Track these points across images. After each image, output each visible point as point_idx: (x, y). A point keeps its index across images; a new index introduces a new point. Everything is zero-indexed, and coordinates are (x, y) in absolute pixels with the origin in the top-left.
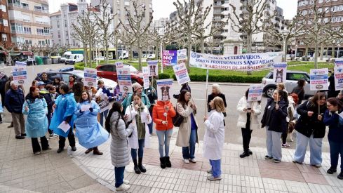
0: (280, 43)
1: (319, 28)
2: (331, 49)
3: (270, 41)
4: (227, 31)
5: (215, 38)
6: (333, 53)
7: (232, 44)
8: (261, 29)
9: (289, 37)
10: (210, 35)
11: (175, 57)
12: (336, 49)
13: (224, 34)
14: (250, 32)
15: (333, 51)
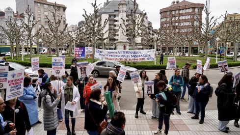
0: (151, 44)
1: (174, 35)
2: (180, 48)
3: (145, 42)
4: (118, 35)
5: (110, 40)
6: (182, 51)
7: (122, 44)
8: (140, 34)
9: (158, 40)
10: (108, 38)
11: (83, 52)
12: (183, 48)
13: (116, 37)
14: (134, 36)
15: (182, 49)
